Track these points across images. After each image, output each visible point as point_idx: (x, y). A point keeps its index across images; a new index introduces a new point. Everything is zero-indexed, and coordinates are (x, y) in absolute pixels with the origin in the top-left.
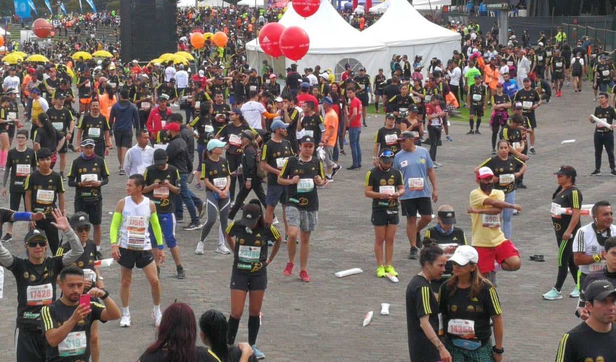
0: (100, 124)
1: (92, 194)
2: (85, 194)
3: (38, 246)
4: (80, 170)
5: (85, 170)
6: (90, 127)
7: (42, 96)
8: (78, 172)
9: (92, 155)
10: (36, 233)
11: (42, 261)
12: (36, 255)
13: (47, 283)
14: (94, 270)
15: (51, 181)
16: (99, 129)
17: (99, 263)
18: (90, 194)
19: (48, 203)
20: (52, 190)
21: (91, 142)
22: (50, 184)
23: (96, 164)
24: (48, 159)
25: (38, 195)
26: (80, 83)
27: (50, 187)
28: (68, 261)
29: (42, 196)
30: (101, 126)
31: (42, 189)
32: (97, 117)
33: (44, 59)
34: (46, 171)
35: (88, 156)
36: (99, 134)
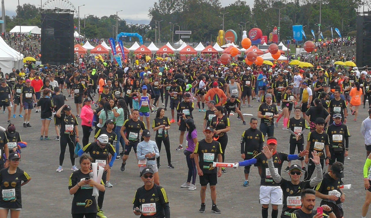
0: (340, 105)
1: (339, 146)
2: (334, 146)
3: (296, 174)
4: (332, 132)
5: (335, 132)
6: (334, 106)
7: (309, 86)
8: (331, 133)
9: (340, 123)
10: (295, 167)
11: (298, 183)
12: (294, 179)
13: (298, 196)
14: (340, 191)
15: (323, 137)
16: (340, 108)
17: (343, 187)
18: (337, 147)
19: (320, 150)
20: (323, 142)
21: (339, 115)
22: (322, 139)
23: (342, 129)
24: (322, 125)
25: (315, 145)
26: (332, 80)
27: (322, 141)
28: (314, 184)
29: (317, 145)
30: (341, 106)
31: (318, 142)
32: (339, 100)
33: (309, 65)
34: (320, 131)
35: (337, 123)
36: (340, 111)
